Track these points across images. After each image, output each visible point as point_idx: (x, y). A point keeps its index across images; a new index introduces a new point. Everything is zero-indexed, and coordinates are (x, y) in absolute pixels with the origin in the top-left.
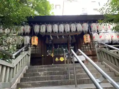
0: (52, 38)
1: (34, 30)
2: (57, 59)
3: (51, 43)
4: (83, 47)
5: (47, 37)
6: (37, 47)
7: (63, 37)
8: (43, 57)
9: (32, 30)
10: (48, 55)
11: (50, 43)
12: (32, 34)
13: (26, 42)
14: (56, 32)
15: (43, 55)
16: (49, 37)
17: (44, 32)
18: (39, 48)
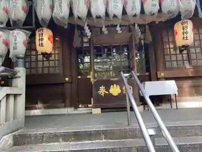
0: (89, 33)
1: (36, 13)
3: (87, 45)
4: (170, 55)
5: (76, 30)
6: (52, 58)
7: (118, 28)
8: (67, 82)
10: (79, 77)
11: (85, 45)
13: (15, 48)
14: (99, 17)
15: (67, 79)
16: (81, 29)
17: (63, 18)
18: (56, 59)
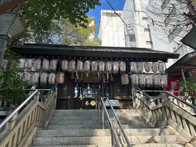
2: (87, 103)
8: (69, 99)
9: (59, 65)
10: (75, 97)
12: (59, 69)
